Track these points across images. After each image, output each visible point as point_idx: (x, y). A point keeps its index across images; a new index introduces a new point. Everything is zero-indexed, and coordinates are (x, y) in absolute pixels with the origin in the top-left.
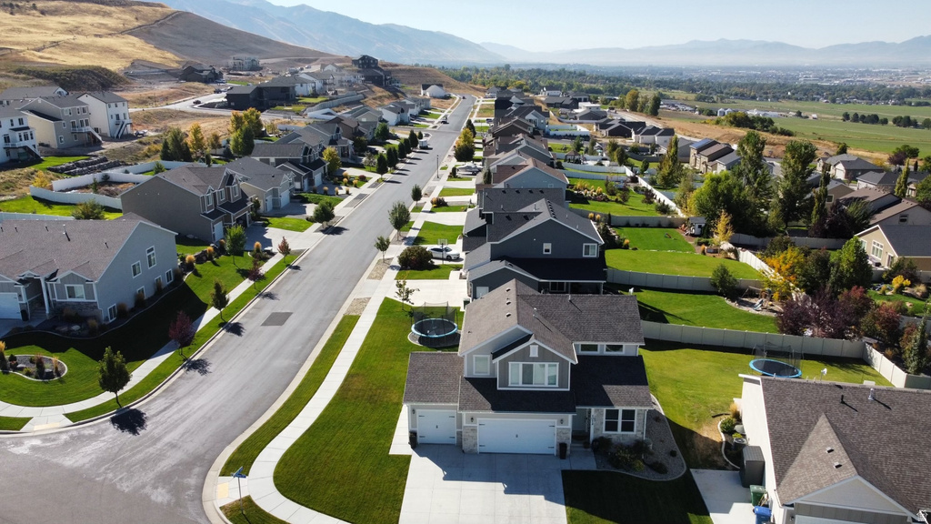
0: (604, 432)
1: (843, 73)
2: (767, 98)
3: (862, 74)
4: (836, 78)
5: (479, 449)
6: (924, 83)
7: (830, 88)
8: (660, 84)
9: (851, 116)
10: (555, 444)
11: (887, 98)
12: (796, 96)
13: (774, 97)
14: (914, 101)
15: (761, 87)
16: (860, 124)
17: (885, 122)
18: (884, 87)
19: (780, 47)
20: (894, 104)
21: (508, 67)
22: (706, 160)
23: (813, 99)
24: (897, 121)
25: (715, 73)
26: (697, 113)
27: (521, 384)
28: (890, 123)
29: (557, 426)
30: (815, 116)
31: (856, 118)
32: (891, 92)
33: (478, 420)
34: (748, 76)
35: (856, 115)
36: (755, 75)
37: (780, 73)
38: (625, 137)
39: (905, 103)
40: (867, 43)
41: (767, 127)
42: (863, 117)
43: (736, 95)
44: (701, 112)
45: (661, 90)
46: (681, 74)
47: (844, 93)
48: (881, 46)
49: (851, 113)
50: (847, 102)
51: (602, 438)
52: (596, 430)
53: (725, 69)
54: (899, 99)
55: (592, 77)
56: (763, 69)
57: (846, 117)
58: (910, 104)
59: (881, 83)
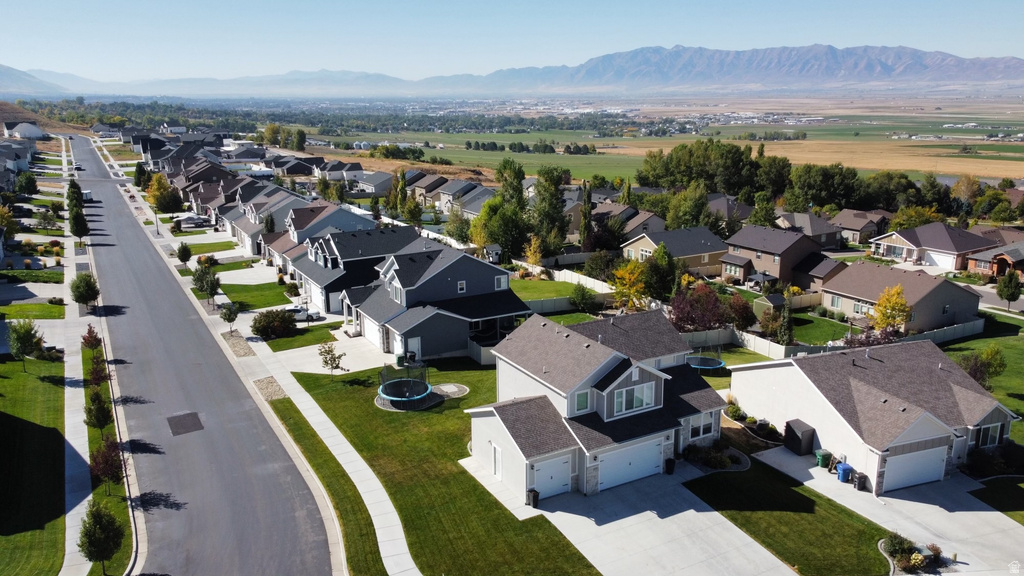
0: (691, 440)
1: (444, 104)
2: (387, 130)
3: (461, 105)
4: (441, 109)
5: (600, 488)
6: (513, 113)
7: (439, 119)
8: (273, 117)
9: (473, 145)
10: (661, 463)
11: (491, 127)
12: (412, 127)
13: (394, 128)
14: (513, 128)
15: (378, 119)
16: (481, 151)
17: (502, 148)
18: (483, 116)
19: (381, 79)
20: (498, 132)
21: (81, 100)
22: (424, 191)
23: (429, 130)
24: (513, 147)
25: (324, 105)
26: (332, 147)
27: (624, 411)
28: (507, 149)
29: (664, 444)
30: (441, 145)
31: (477, 146)
32: (491, 121)
33: (600, 457)
34: (359, 108)
35: (477, 143)
36: (365, 107)
37: (388, 105)
38: (307, 175)
39: (506, 131)
40: (458, 76)
41: (418, 158)
42: (484, 145)
43: (357, 127)
44: (337, 145)
45: (277, 124)
46: (289, 107)
47: (453, 124)
48: (469, 79)
49: (473, 141)
50: (459, 132)
51: (689, 445)
52: (685, 439)
53: (332, 101)
54: (501, 127)
55: (193, 112)
56: (371, 101)
57: (469, 145)
58: (510, 132)
59: (480, 113)
